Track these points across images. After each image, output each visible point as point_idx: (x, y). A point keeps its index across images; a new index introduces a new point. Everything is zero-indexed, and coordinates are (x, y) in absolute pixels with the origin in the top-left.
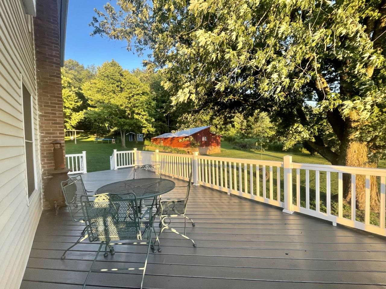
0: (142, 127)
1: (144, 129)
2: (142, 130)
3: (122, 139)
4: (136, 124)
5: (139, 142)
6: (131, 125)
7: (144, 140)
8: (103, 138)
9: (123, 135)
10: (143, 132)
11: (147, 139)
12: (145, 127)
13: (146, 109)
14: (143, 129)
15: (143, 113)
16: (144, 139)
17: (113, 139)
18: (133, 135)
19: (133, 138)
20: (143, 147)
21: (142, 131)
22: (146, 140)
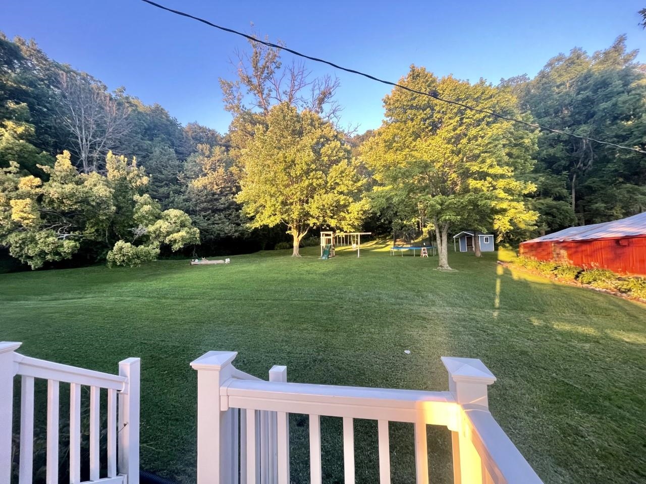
0: (495, 211)
1: (500, 216)
2: (493, 219)
3: (439, 246)
4: (476, 205)
5: (483, 254)
6: (460, 210)
7: (496, 249)
8: (409, 246)
9: (441, 236)
10: (496, 227)
11: (504, 247)
12: (503, 211)
13: (506, 158)
14: (496, 217)
15: (498, 170)
16: (496, 247)
17: (424, 246)
18: (470, 238)
19: (470, 245)
20: (496, 266)
21: (492, 224)
22: (500, 248)
